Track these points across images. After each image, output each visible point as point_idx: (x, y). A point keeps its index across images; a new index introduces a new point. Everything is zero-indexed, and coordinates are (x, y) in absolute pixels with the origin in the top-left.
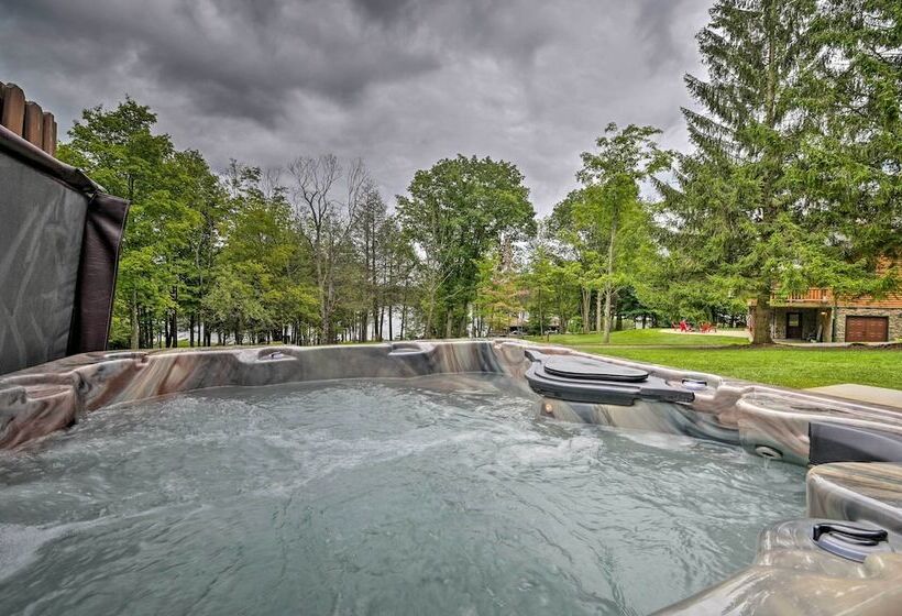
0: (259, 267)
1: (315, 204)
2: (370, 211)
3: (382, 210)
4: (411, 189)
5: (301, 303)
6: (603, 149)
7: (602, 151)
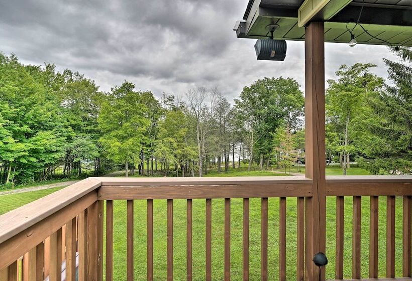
0: (172, 140)
1: (196, 109)
2: (223, 106)
3: (228, 106)
4: (241, 96)
5: (190, 155)
6: (340, 77)
7: (340, 78)
